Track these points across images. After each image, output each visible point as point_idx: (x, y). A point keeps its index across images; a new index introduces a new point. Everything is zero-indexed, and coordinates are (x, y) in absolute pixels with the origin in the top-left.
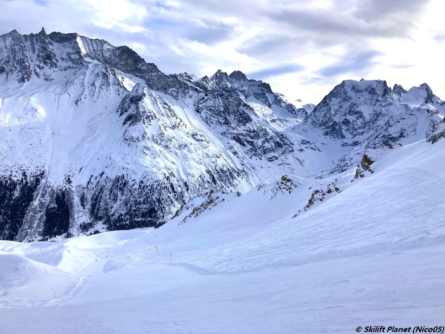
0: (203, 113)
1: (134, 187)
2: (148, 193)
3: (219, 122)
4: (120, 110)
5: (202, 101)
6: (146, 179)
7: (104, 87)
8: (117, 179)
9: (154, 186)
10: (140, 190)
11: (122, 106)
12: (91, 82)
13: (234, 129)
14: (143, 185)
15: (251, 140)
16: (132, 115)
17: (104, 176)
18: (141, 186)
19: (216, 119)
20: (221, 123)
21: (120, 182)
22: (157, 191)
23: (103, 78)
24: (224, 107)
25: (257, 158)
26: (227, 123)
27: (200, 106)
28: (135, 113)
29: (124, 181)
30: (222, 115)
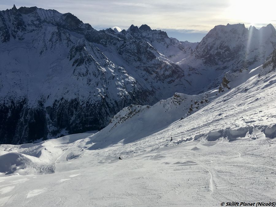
0: (123, 54)
1: (83, 106)
2: (92, 109)
5: (122, 47)
6: (90, 100)
7: (58, 42)
8: (72, 101)
9: (96, 104)
11: (70, 54)
12: (49, 39)
13: (145, 64)
15: (156, 70)
16: (78, 59)
20: (136, 60)
21: (74, 103)
22: (98, 107)
24: (137, 50)
25: (161, 82)
26: (140, 60)
27: (122, 50)
30: (136, 55)
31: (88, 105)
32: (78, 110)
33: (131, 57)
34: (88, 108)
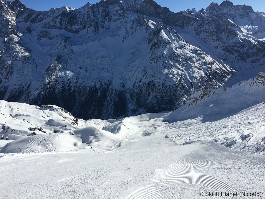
0: (201, 35)
1: (159, 87)
2: (168, 90)
3: (213, 39)
4: (148, 41)
5: (200, 27)
6: (166, 82)
7: (138, 28)
8: (149, 83)
9: (171, 86)
10: (163, 89)
11: (149, 38)
12: (130, 26)
13: (225, 43)
14: (164, 86)
15: (238, 49)
16: (155, 43)
17: (142, 82)
18: (163, 86)
19: (210, 38)
20: (214, 40)
21: (151, 85)
22: (173, 89)
23: (137, 22)
24: (216, 29)
25: (243, 62)
26: (219, 39)
27: (199, 30)
28: (157, 41)
29: (153, 84)
30: (215, 35)
31: (164, 87)
32: (155, 91)
33: (209, 36)
34: (164, 89)
